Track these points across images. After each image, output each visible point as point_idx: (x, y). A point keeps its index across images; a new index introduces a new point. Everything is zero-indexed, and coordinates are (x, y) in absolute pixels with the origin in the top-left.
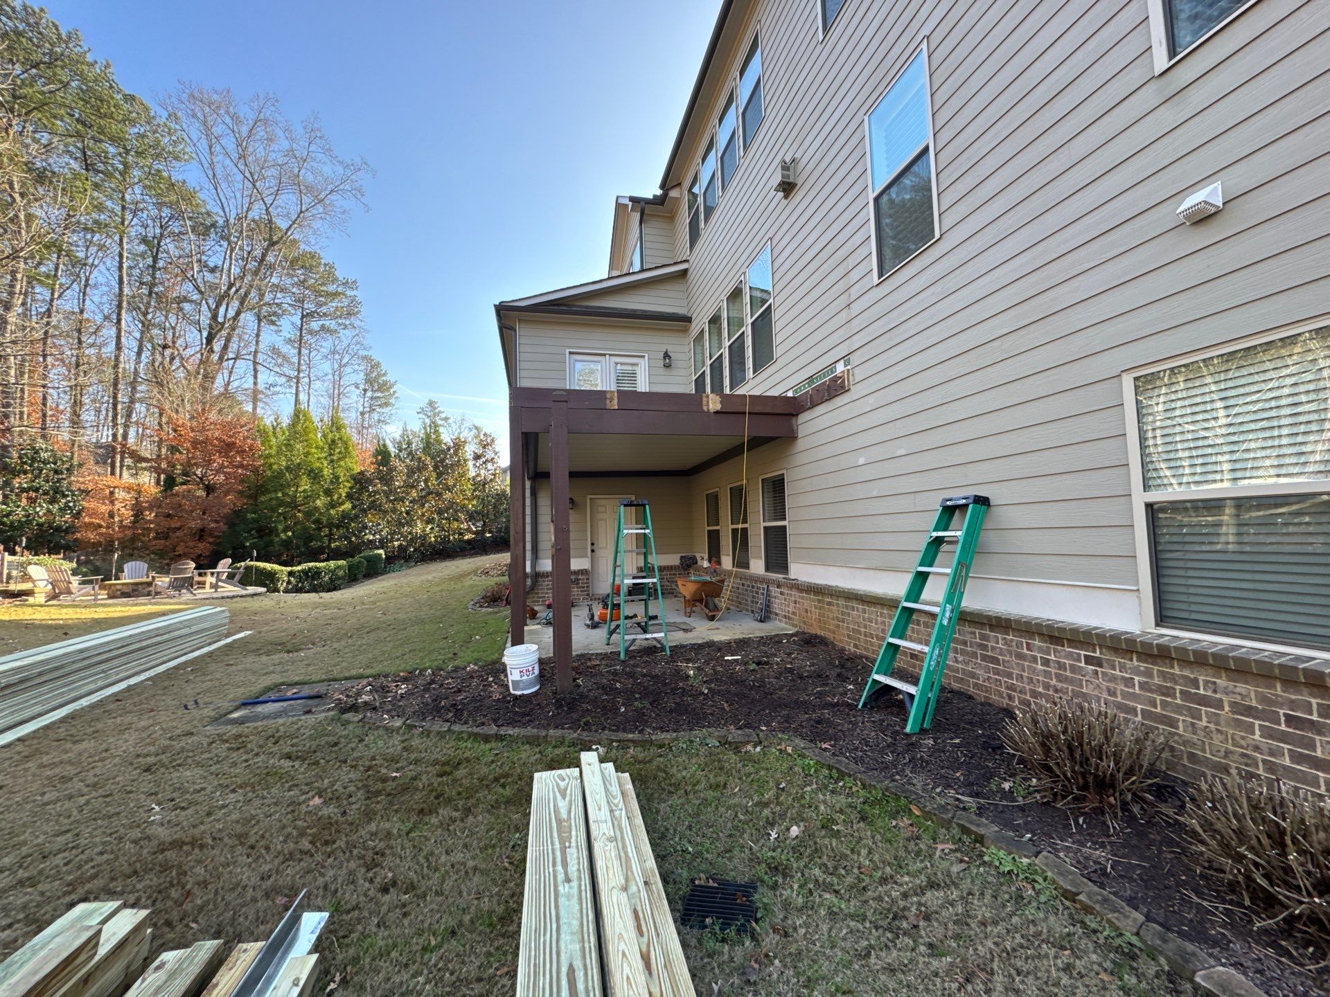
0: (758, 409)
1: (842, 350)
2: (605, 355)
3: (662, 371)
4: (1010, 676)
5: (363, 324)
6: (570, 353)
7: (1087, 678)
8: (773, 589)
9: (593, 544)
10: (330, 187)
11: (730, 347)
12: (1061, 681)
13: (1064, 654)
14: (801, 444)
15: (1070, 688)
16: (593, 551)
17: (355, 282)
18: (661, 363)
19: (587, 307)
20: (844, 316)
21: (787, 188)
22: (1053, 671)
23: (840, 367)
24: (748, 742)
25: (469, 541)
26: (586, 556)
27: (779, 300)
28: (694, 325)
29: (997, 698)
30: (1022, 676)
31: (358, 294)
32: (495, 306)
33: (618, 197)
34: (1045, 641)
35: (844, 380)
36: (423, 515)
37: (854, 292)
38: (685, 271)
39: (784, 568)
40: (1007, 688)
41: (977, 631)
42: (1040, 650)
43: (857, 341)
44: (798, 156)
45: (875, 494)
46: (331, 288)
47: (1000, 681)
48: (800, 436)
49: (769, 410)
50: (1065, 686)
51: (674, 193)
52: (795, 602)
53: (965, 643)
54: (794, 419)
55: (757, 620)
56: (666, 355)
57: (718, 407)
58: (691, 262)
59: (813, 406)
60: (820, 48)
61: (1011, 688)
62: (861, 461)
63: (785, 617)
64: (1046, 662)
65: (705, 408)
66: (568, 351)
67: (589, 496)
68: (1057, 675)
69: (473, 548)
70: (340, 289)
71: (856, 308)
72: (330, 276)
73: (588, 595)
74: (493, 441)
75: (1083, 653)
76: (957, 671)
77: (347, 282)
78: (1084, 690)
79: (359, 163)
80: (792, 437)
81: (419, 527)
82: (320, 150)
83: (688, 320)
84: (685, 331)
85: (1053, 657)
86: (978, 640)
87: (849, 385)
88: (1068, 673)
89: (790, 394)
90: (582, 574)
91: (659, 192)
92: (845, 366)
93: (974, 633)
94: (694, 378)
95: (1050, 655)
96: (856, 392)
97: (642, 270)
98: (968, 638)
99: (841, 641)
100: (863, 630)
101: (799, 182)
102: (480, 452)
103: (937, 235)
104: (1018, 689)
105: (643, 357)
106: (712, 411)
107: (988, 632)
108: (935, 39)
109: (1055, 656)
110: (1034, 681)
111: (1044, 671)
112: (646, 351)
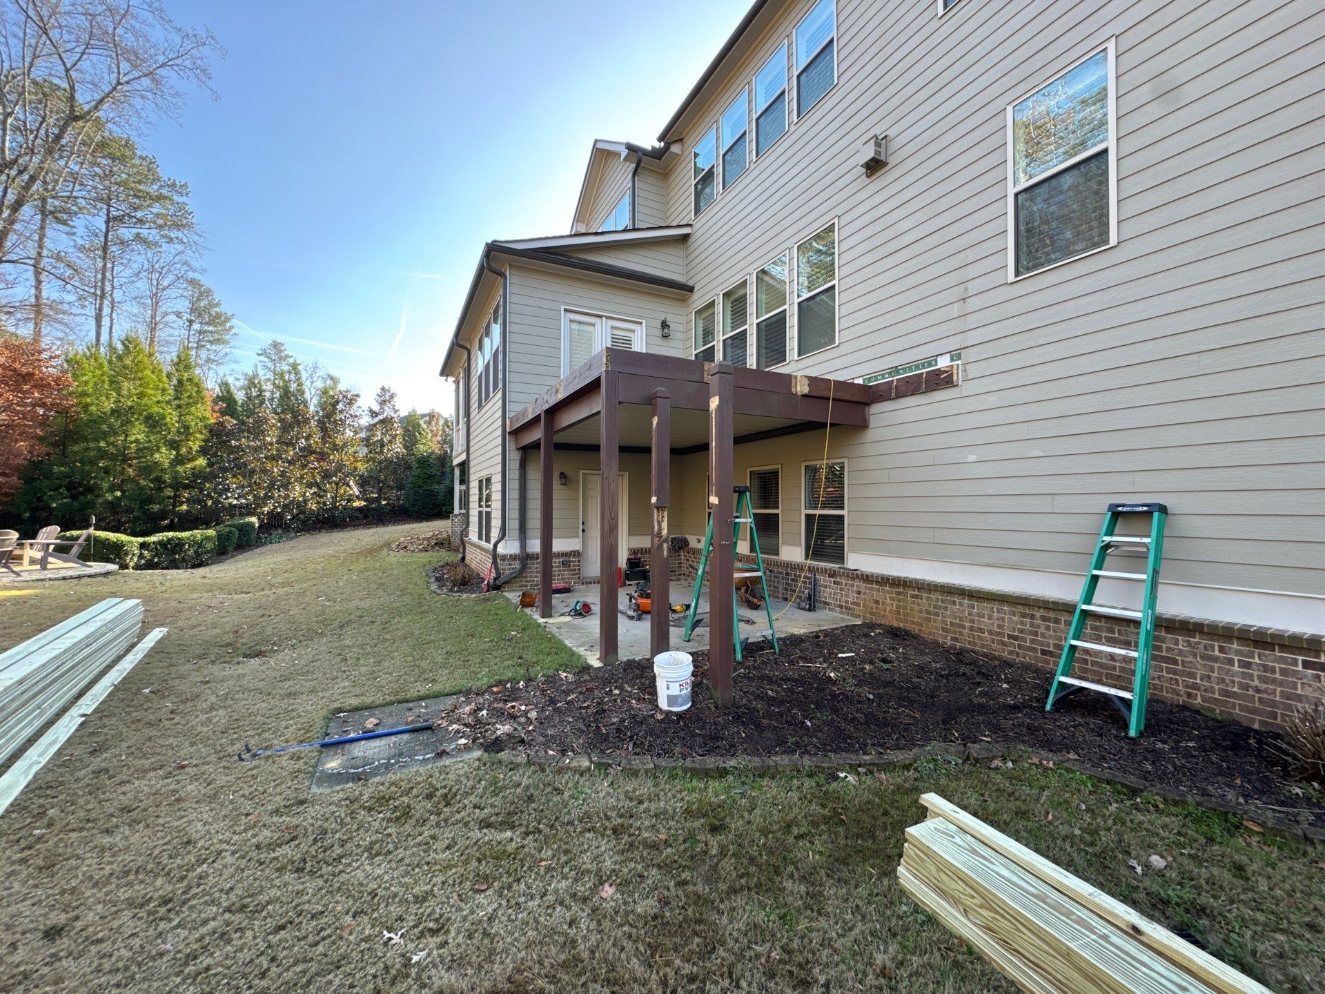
0: (840, 395)
1: (953, 344)
2: (601, 317)
3: (659, 341)
4: (1193, 675)
5: (201, 240)
6: (566, 310)
7: (1305, 681)
8: (823, 579)
9: (583, 523)
10: (161, 59)
11: (758, 324)
12: (1265, 683)
13: (1275, 659)
14: (871, 434)
16: (583, 531)
17: (184, 186)
18: (659, 333)
19: (584, 260)
20: (956, 310)
21: (874, 166)
22: (1256, 673)
23: (943, 363)
24: (994, 758)
25: (359, 509)
26: (577, 537)
27: (846, 284)
28: (696, 295)
29: (1170, 695)
30: (1209, 677)
31: (190, 202)
32: (487, 244)
33: (596, 141)
34: (1248, 646)
35: (952, 374)
36: (302, 477)
37: (973, 287)
38: (686, 237)
39: (839, 557)
40: (1187, 686)
42: (1238, 653)
43: (972, 338)
44: (891, 134)
45: (991, 492)
46: (153, 189)
47: (1176, 679)
48: (872, 425)
49: (848, 397)
50: (1272, 687)
51: (675, 149)
52: (859, 593)
54: (867, 408)
55: (804, 609)
56: (664, 325)
57: (806, 390)
58: (696, 227)
59: (898, 396)
60: (935, 24)
61: (1195, 687)
62: (971, 458)
63: (841, 607)
64: (1246, 665)
65: (793, 390)
66: (563, 307)
67: (582, 472)
68: (1259, 677)
69: (366, 517)
70: (164, 192)
71: (973, 304)
72: (149, 171)
73: (579, 578)
74: (392, 397)
75: (1301, 658)
76: (1114, 668)
77: (174, 185)
78: (1299, 692)
79: (204, 36)
80: (863, 425)
81: (297, 492)
82: (145, 7)
83: (691, 289)
84: (684, 300)
85: (1257, 660)
87: (958, 380)
88: (1277, 676)
89: (860, 381)
90: (574, 556)
91: (657, 145)
92: (952, 360)
94: (694, 353)
95: (1253, 658)
96: (965, 388)
97: (633, 230)
99: (930, 633)
100: (967, 624)
101: (892, 161)
102: (376, 408)
103: (1113, 240)
104: (1203, 688)
105: (641, 323)
106: (799, 393)
107: (1163, 634)
108: (1129, 40)
109: (1260, 659)
110: (1227, 681)
111: (1243, 672)
112: (644, 318)
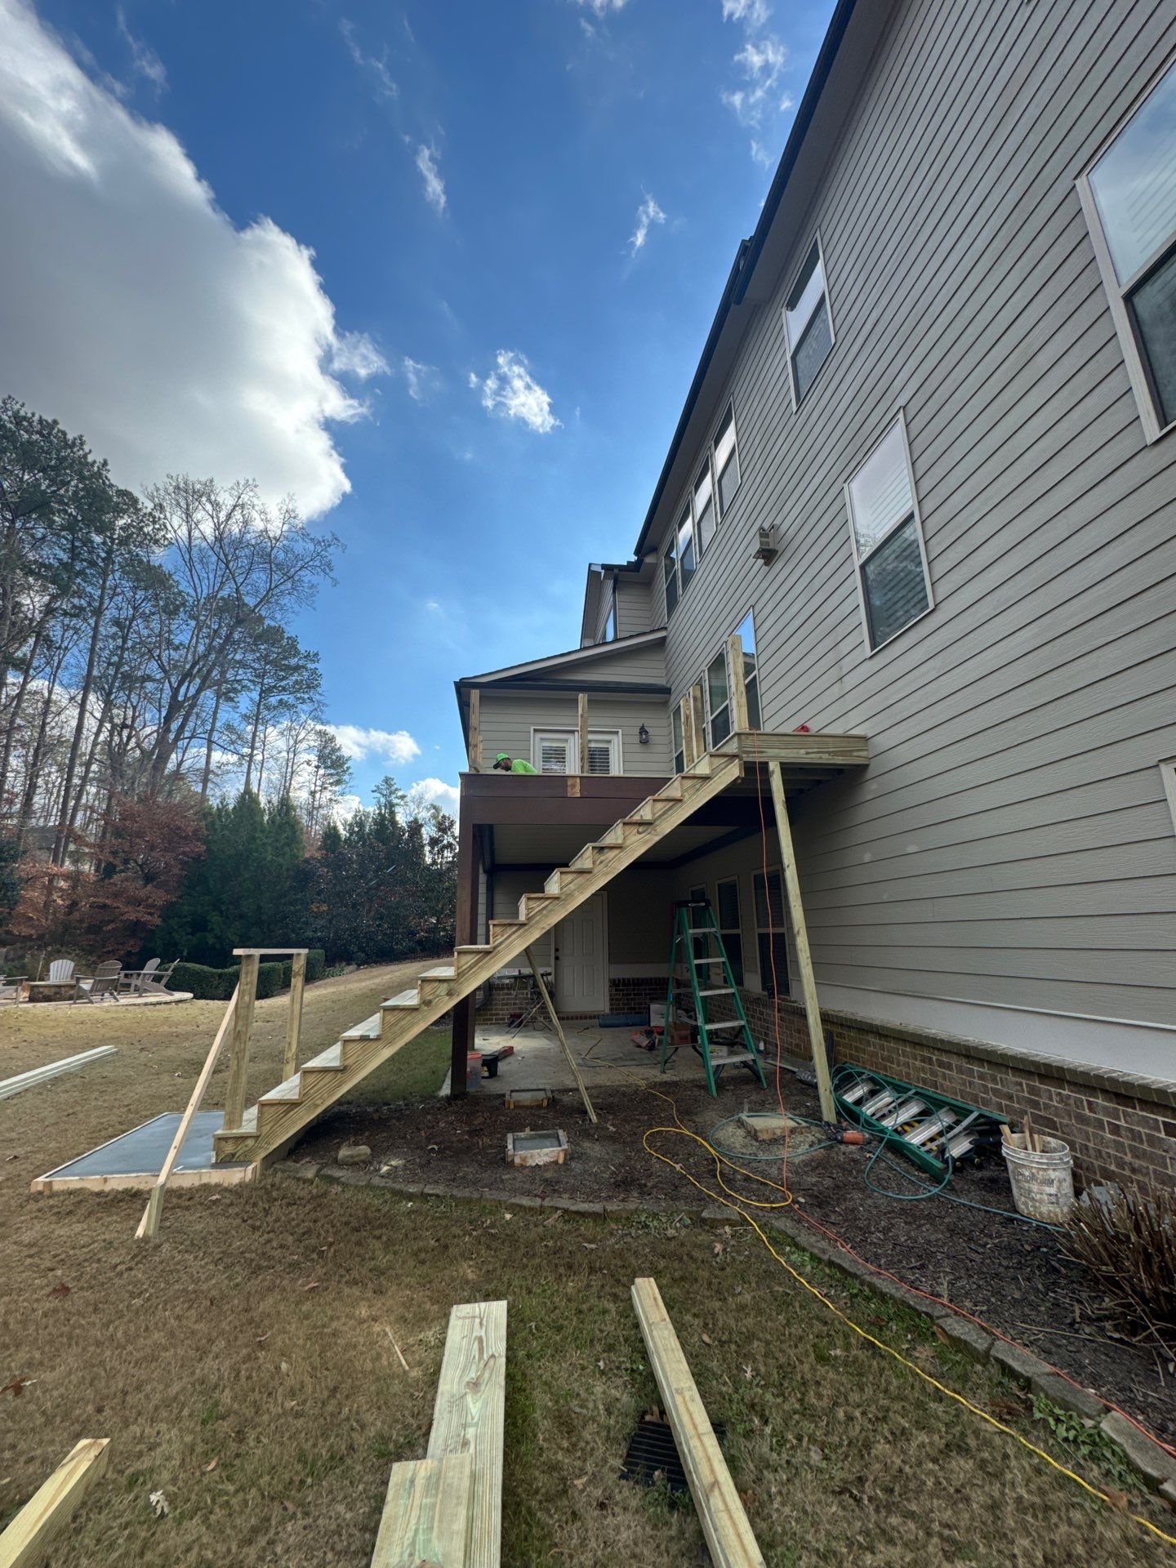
2: (571, 732)
3: (638, 748)
6: (535, 730)
9: (557, 950)
10: (300, 564)
11: (713, 721)
12: (1137, 1157)
13: (1132, 1118)
15: (1151, 1167)
16: (557, 958)
17: (316, 654)
18: (637, 739)
19: (554, 681)
20: (836, 691)
21: (768, 555)
22: (1126, 1142)
25: (420, 941)
26: (549, 965)
27: (764, 671)
30: (1087, 1147)
31: (320, 667)
32: (455, 683)
33: (590, 565)
34: (1110, 1101)
36: (371, 910)
37: (847, 664)
38: (664, 638)
39: (786, 987)
41: (1024, 1082)
42: (1106, 1111)
43: (852, 719)
44: (777, 522)
45: (885, 898)
46: (293, 661)
50: (1145, 1165)
51: (649, 560)
53: (1010, 1098)
56: (643, 731)
58: (669, 629)
60: (793, 419)
62: (867, 857)
64: (1115, 1130)
66: (532, 728)
68: (1133, 1149)
70: (301, 663)
71: (850, 681)
72: (292, 648)
74: (451, 823)
75: (1161, 1119)
77: (309, 655)
79: (330, 539)
81: (364, 924)
83: (667, 691)
84: (661, 703)
85: (1123, 1122)
86: (1026, 1094)
88: (1145, 1147)
91: (634, 558)
93: (1020, 1084)
94: (675, 756)
95: (1120, 1120)
97: (616, 640)
98: (1013, 1090)
101: (780, 549)
102: (437, 836)
103: (932, 604)
104: (1084, 1165)
105: (617, 733)
107: (1037, 1084)
108: (912, 409)
109: (1126, 1122)
110: (1104, 1154)
111: (1114, 1141)
112: (620, 727)
